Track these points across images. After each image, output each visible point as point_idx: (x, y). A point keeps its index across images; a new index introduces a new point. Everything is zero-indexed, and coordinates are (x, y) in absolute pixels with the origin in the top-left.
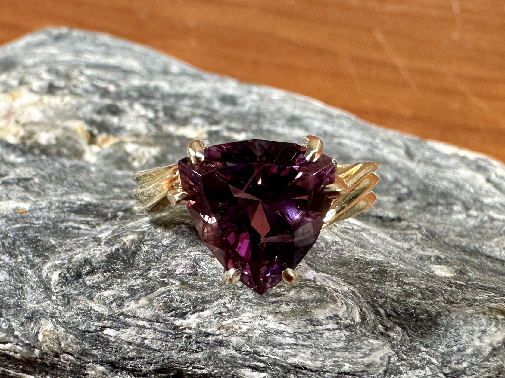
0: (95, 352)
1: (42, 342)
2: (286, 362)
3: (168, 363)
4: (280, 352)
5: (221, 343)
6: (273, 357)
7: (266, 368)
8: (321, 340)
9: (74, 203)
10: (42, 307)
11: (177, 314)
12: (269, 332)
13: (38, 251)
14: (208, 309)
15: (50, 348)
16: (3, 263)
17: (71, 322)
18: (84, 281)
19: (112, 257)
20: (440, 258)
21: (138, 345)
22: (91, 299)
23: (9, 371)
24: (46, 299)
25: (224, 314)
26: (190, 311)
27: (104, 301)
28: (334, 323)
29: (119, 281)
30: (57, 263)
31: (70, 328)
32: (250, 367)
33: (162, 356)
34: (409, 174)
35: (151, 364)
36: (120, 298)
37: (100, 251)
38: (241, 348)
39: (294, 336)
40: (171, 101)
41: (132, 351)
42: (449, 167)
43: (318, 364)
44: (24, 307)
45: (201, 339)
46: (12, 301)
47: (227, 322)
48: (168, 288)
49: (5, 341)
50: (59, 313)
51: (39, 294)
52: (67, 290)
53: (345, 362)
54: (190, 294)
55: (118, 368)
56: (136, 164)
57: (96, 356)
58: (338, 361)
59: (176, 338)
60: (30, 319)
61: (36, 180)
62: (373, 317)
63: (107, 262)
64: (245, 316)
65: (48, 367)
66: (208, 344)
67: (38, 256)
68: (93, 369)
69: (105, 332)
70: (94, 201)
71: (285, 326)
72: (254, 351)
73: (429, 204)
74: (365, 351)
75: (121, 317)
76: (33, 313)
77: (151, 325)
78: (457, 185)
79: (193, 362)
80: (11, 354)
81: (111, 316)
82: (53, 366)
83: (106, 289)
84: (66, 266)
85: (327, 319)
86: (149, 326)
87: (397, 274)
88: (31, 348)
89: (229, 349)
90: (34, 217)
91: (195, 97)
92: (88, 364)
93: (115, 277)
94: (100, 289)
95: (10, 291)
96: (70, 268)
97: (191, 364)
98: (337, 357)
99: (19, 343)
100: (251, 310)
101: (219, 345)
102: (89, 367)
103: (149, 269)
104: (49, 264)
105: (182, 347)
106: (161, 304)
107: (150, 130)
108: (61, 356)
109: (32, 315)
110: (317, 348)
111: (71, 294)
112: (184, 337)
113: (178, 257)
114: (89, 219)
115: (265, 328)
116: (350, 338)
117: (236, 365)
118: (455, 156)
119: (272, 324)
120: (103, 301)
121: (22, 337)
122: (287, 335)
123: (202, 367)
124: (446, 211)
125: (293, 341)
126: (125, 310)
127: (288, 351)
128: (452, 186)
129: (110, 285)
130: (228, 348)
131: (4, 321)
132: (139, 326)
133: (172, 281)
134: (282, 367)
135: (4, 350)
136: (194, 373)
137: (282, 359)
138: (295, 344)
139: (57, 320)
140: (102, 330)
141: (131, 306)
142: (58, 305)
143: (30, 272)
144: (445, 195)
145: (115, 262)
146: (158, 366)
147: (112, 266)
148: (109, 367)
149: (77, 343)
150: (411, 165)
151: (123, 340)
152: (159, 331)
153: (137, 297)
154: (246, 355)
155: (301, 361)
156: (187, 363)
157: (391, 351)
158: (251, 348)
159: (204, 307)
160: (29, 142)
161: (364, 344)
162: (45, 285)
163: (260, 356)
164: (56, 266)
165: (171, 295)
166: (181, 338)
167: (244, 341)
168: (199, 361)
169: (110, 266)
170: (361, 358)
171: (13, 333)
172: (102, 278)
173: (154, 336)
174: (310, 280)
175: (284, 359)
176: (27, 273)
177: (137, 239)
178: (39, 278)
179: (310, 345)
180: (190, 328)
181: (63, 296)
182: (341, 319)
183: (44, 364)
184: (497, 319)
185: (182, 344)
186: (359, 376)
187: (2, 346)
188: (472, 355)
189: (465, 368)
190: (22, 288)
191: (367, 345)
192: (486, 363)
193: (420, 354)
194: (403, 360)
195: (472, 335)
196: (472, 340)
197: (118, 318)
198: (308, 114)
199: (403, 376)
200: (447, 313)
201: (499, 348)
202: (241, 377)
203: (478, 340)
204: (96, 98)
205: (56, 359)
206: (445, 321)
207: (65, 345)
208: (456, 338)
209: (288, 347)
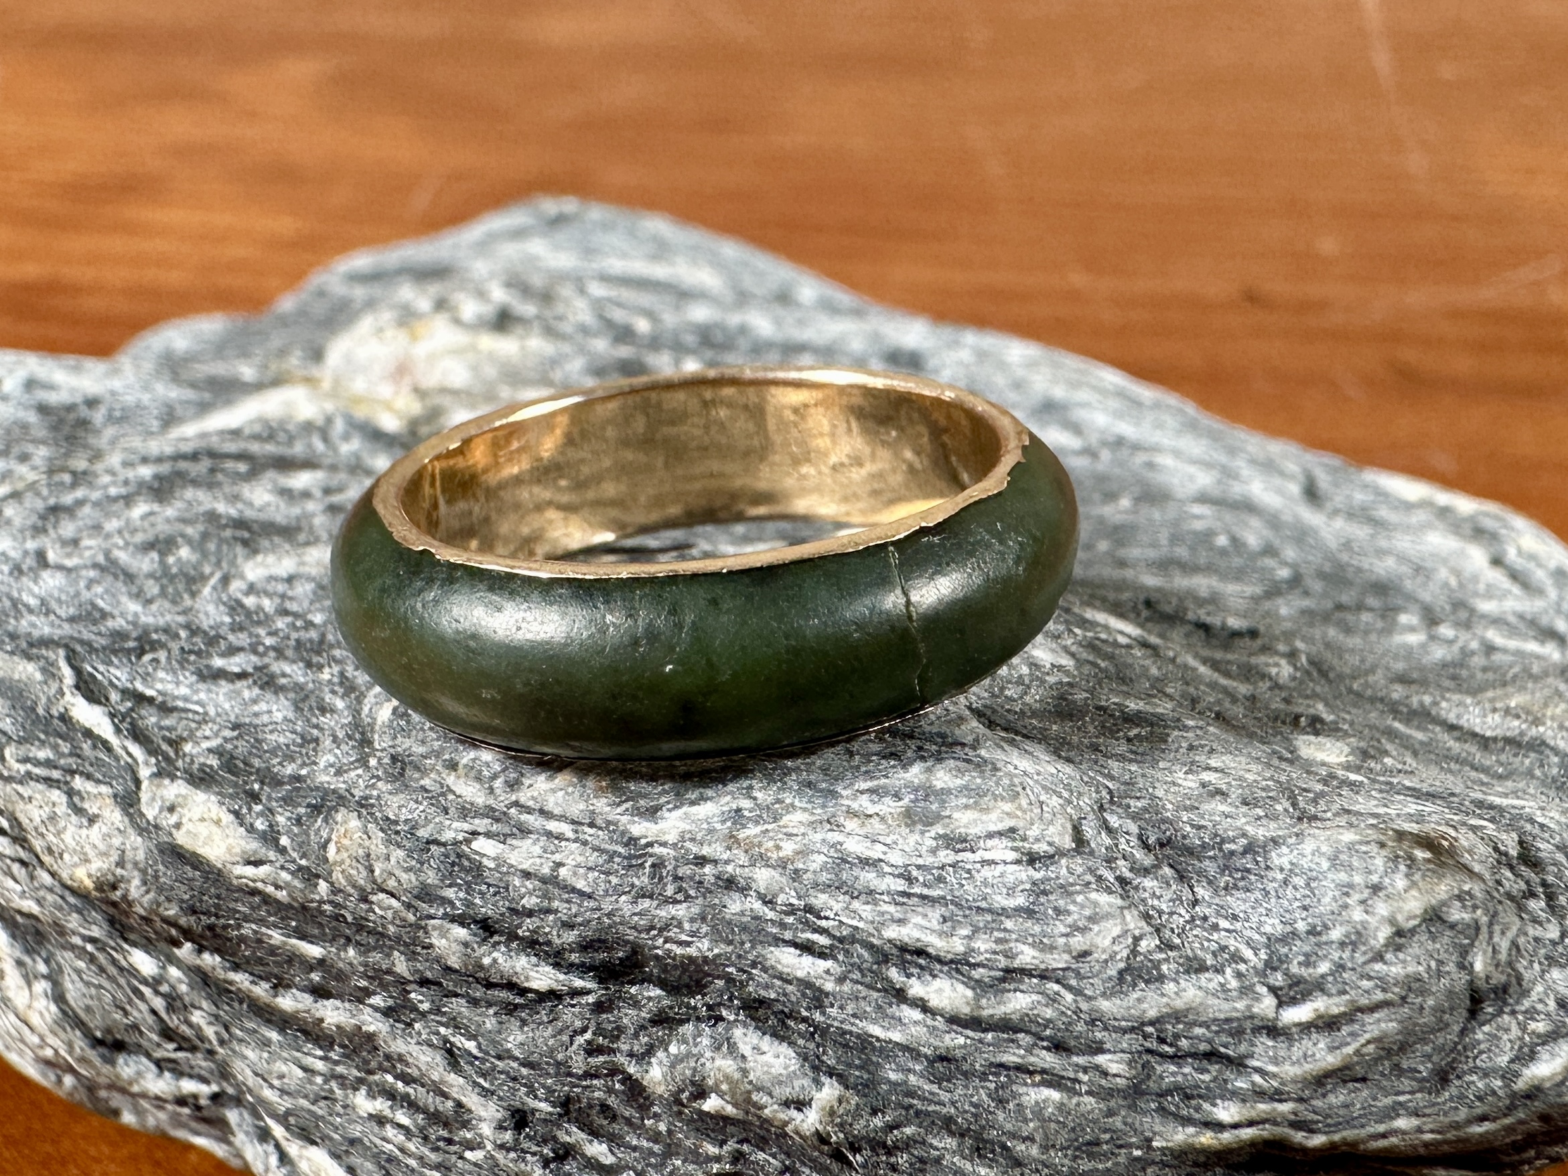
0: (450, 893)
1: (335, 863)
2: (880, 938)
3: (610, 926)
4: (866, 910)
5: (731, 883)
6: (850, 922)
7: (832, 947)
8: (969, 887)
10: (344, 782)
11: (639, 808)
12: (844, 861)
14: (712, 799)
15: (349, 878)
16: (289, 683)
17: (403, 818)
20: (1322, 721)
21: (544, 880)
22: (453, 766)
23: (269, 932)
24: (357, 765)
25: (746, 813)
26: (668, 802)
27: (480, 772)
28: (1006, 848)
31: (397, 833)
32: (795, 945)
33: (598, 908)
34: (1302, 535)
35: (572, 927)
36: (516, 765)
38: (777, 896)
39: (905, 873)
41: (530, 893)
42: (1405, 529)
43: (957, 945)
44: (310, 782)
45: (687, 871)
46: (290, 769)
47: (751, 831)
49: (258, 857)
50: (379, 797)
51: (346, 753)
52: (404, 744)
53: (1024, 943)
55: (498, 934)
57: (451, 903)
58: (1007, 941)
59: (631, 866)
60: (316, 809)
64: (795, 819)
65: (348, 925)
66: (700, 882)
68: (444, 934)
69: (475, 845)
71: (885, 849)
72: (805, 906)
73: (1339, 607)
74: (1075, 921)
75: (513, 811)
76: (325, 795)
77: (576, 832)
78: (1418, 570)
79: (666, 927)
80: (270, 889)
81: (490, 808)
82: (360, 924)
85: (990, 836)
86: (570, 835)
89: (749, 899)
92: (433, 922)
95: (287, 746)
97: (661, 930)
98: (1005, 930)
99: (287, 865)
100: (809, 806)
101: (726, 888)
102: (434, 928)
105: (641, 889)
106: (602, 784)
108: (374, 898)
109: (322, 799)
110: (957, 905)
111: (410, 755)
112: (647, 865)
115: (837, 851)
116: (1042, 887)
117: (762, 938)
118: (1426, 504)
119: (855, 841)
120: (475, 773)
121: (295, 850)
122: (887, 869)
123: (684, 938)
124: (1380, 624)
125: (900, 885)
126: (522, 795)
127: (885, 907)
128: (1405, 569)
130: (746, 896)
131: (262, 814)
132: (549, 834)
134: (870, 947)
135: (254, 881)
136: (668, 954)
137: (872, 931)
138: (904, 894)
139: (372, 814)
140: (468, 842)
141: (538, 785)
142: (379, 778)
143: (340, 704)
144: (1381, 588)
146: (589, 933)
148: (480, 932)
149: (409, 870)
150: (1312, 517)
151: (512, 866)
152: (596, 849)
154: (787, 914)
155: (916, 934)
156: (652, 928)
157: (1143, 924)
158: (799, 898)
159: (701, 793)
161: (1074, 902)
162: (362, 734)
163: (820, 918)
166: (642, 865)
167: (784, 880)
168: (680, 925)
170: (1063, 935)
171: (277, 841)
173: (580, 859)
174: (964, 744)
175: (876, 929)
176: (335, 705)
178: (354, 716)
179: (944, 898)
180: (664, 844)
181: (393, 757)
182: (1024, 839)
183: (341, 919)
184: (1412, 859)
185: (642, 880)
186: (1058, 982)
187: (250, 871)
188: (1342, 945)
189: (1323, 976)
190: (317, 740)
191: (1082, 907)
192: (1378, 966)
193: (1215, 936)
194: (1172, 947)
195: (1347, 894)
196: (1346, 906)
197: (505, 813)
198: (1083, 395)
199: (1170, 987)
200: (1293, 840)
201: (1413, 931)
202: (773, 967)
203: (1360, 908)
204: (601, 345)
205: (364, 906)
206: (1285, 862)
207: (383, 871)
208: (1307, 902)
209: (885, 898)
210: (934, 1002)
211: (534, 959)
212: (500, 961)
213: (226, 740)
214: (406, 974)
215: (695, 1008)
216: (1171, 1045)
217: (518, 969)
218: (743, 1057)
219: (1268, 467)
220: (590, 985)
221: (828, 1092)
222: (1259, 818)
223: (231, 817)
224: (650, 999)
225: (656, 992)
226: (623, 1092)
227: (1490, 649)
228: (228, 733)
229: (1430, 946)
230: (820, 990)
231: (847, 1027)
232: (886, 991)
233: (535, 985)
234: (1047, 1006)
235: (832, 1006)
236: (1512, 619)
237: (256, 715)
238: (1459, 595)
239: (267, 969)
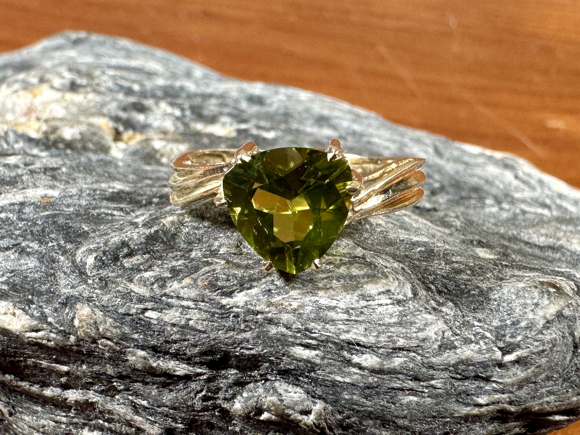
0: (136, 336)
1: (79, 327)
2: (339, 339)
3: (214, 345)
4: (332, 328)
5: (270, 321)
6: (325, 334)
7: (318, 345)
8: (374, 316)
9: (105, 191)
10: (77, 291)
11: (223, 293)
12: (320, 308)
13: (70, 237)
14: (256, 286)
15: (86, 334)
16: (33, 251)
17: (110, 305)
18: (121, 263)
19: (152, 239)
20: (483, 242)
21: (182, 327)
22: (131, 281)
23: (41, 362)
24: (81, 283)
25: (273, 291)
26: (237, 289)
28: (386, 298)
29: (160, 262)
30: (91, 247)
31: (109, 311)
32: (302, 345)
33: (208, 337)
34: (440, 170)
35: (196, 346)
36: (161, 279)
37: (138, 233)
38: (292, 325)
39: (347, 312)
40: (197, 101)
41: (176, 333)
42: (478, 165)
43: (372, 340)
44: (57, 293)
45: (250, 317)
46: (44, 288)
47: (277, 299)
48: (212, 267)
49: (38, 328)
50: (97, 297)
51: (73, 279)
52: (103, 273)
53: (399, 337)
54: (236, 272)
55: (160, 352)
56: (164, 160)
57: (137, 340)
58: (393, 337)
59: (223, 318)
60: (64, 305)
61: (64, 169)
62: (425, 293)
63: (146, 243)
64: (296, 292)
65: (84, 355)
66: (257, 322)
67: (71, 242)
68: (134, 355)
69: (147, 314)
70: (127, 189)
71: (337, 302)
72: (305, 328)
73: (462, 198)
74: (419, 327)
75: (164, 298)
76: (67, 298)
77: (196, 305)
78: (487, 181)
79: (241, 342)
80: (44, 342)
81: (153, 297)
82: (90, 353)
83: (146, 270)
84: (102, 249)
85: (379, 294)
86: (194, 306)
87: (444, 253)
88: (66, 334)
89: (280, 327)
90: (64, 205)
91: (222, 96)
92: (128, 349)
93: (155, 259)
94: (139, 271)
95: (40, 278)
96: (107, 251)
97: (239, 344)
98: (391, 332)
99: (53, 330)
100: (301, 286)
101: (269, 324)
102: (129, 352)
103: (191, 250)
104: (83, 249)
105: (229, 327)
106: (206, 283)
107: (177, 128)
108: (99, 342)
109: (66, 300)
110: (370, 323)
111: (108, 277)
112: (231, 317)
113: (221, 237)
114: (122, 206)
115: (316, 304)
116: (403, 313)
117: (286, 343)
118: (481, 155)
119: (324, 300)
120: (144, 282)
121: (56, 323)
122: (339, 310)
123: (250, 346)
124: (479, 205)
125: (345, 316)
126: (167, 291)
127: (340, 326)
128: (482, 182)
129: (150, 267)
130: (278, 327)
131: (36, 309)
132: (183, 307)
133: (216, 261)
134: (335, 343)
135: (36, 339)
136: (242, 354)
137: (335, 337)
138: (348, 320)
139: (95, 304)
140: (143, 313)
141: (174, 286)
142: (95, 289)
143: (62, 258)
144: (476, 189)
145: (155, 244)
146: (204, 348)
147: (152, 248)
148: (151, 352)
149: (115, 327)
150: (441, 162)
151: (166, 322)
152: (205, 312)
153: (180, 277)
154: (297, 332)
155: (354, 337)
156: (235, 343)
157: (445, 326)
158: (302, 325)
159: (251, 284)
160: (52, 137)
161: (417, 319)
162: (79, 270)
163: (312, 333)
164: (91, 250)
165: (216, 274)
166: (228, 317)
167: (295, 318)
168: (248, 341)
169: (149, 248)
170: (415, 332)
171: (46, 320)
172: (141, 260)
173: (198, 316)
174: (359, 257)
175: (337, 336)
176: (59, 259)
177: (177, 221)
178: (73, 263)
179: (365, 321)
180: (238, 307)
181: (99, 279)
182: (393, 294)
183: (80, 352)
184: (548, 292)
185: (229, 323)
186: (414, 352)
187: (34, 334)
188: (526, 328)
189: (519, 342)
190: (54, 274)
191: (421, 320)
192: (540, 336)
193: (474, 329)
194: (457, 335)
195: (525, 308)
196: (526, 313)
197: (160, 299)
198: (336, 113)
199: (458, 351)
200: (498, 288)
201: (553, 320)
202: (293, 356)
203: (531, 313)
204: (121, 96)
205: (94, 345)
206: (497, 296)
207: (103, 329)
208: (509, 312)
209: (340, 323)
210: (364, 364)
211: (177, 362)
212: (161, 364)
213: (9, 278)
214: (113, 374)
215: (254, 376)
216: (460, 374)
217: (170, 367)
218: (280, 394)
219: (418, 141)
220: (204, 371)
221: (319, 406)
222: (482, 280)
223: (21, 311)
224: (232, 375)
225: (234, 371)
226: (219, 416)
227: (524, 212)
228: (9, 275)
229: (559, 326)
230: (314, 363)
231: (327, 378)
232: (342, 361)
233: (178, 373)
234: (410, 362)
235: (319, 370)
236: (529, 200)
237: (20, 266)
238: (505, 191)
239: (38, 379)
